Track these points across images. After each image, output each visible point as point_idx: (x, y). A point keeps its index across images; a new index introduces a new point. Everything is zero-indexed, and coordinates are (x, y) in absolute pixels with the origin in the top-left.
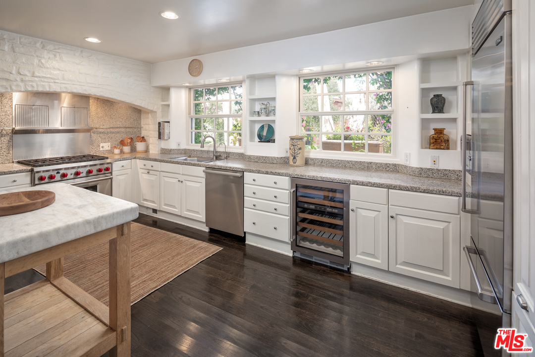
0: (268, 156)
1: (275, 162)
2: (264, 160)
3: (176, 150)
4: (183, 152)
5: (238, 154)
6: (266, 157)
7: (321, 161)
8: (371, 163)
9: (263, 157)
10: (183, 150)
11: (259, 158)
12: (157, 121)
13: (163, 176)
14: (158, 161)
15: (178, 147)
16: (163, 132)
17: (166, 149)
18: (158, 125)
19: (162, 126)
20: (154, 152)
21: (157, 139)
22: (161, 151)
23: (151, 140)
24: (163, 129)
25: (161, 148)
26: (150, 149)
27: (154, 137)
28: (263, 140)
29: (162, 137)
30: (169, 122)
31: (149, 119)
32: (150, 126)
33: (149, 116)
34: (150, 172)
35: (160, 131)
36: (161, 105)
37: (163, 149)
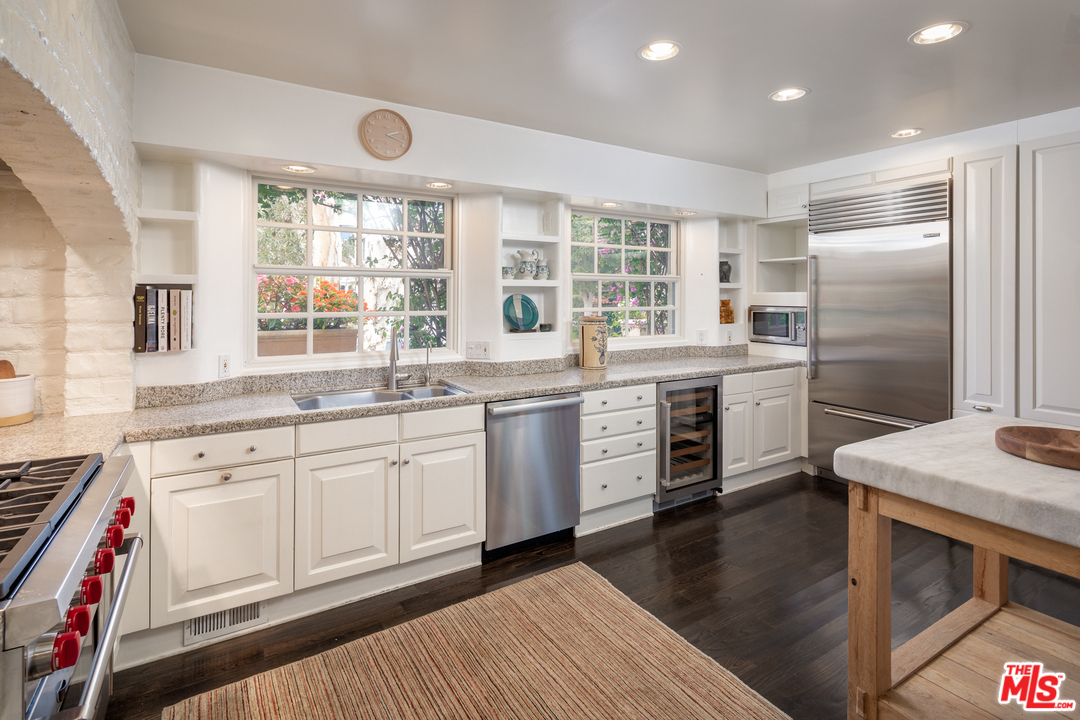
0: (547, 358)
1: (561, 367)
3: (219, 383)
4: (240, 388)
8: (665, 349)
9: (537, 362)
10: (238, 381)
11: (528, 364)
12: (130, 279)
13: (311, 470)
14: (284, 425)
15: (222, 375)
16: (169, 324)
17: (176, 388)
18: (135, 298)
19: (163, 303)
20: (106, 410)
21: (128, 354)
22: (138, 401)
23: (76, 363)
24: (175, 313)
25: (138, 388)
26: (67, 402)
27: (108, 349)
28: (522, 328)
29: (163, 342)
30: (188, 287)
31: (66, 274)
32: (69, 302)
33: (67, 258)
34: (237, 474)
35: (151, 320)
36: (137, 220)
37: (153, 388)
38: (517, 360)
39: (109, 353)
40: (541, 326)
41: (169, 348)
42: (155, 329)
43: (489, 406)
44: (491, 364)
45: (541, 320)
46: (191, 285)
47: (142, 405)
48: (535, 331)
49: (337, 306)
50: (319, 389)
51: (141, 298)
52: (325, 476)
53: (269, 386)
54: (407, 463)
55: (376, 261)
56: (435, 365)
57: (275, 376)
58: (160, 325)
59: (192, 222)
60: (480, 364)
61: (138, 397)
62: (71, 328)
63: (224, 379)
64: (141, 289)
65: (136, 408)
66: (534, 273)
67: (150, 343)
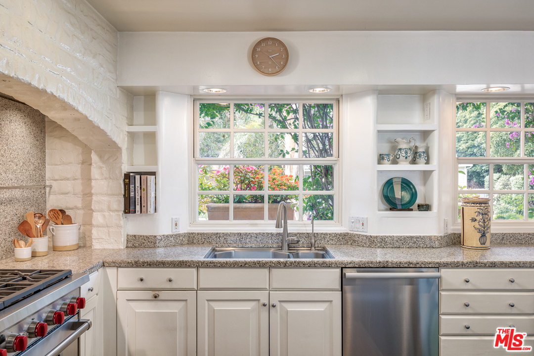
0: (422, 235)
2: (415, 243)
3: (172, 236)
4: (185, 240)
5: (336, 235)
6: (417, 238)
7: (501, 237)
9: (412, 237)
10: (184, 235)
11: (400, 239)
12: (121, 170)
13: (208, 300)
14: (189, 267)
15: (174, 231)
16: (141, 197)
17: (147, 237)
18: (124, 180)
19: (138, 184)
20: (110, 247)
21: (121, 214)
22: (127, 243)
23: (98, 218)
24: (144, 190)
25: (128, 235)
26: (93, 241)
27: (111, 211)
28: (399, 207)
29: (138, 208)
30: (153, 174)
31: (92, 167)
32: (93, 183)
33: (92, 157)
34: (163, 295)
35: (132, 194)
36: (126, 133)
37: (135, 236)
38: (391, 235)
39: (111, 213)
40: (419, 206)
41: (141, 212)
42: (134, 200)
43: (345, 270)
44: (367, 237)
45: (419, 201)
46: (155, 172)
47: (129, 245)
48: (412, 210)
49: (280, 186)
50: (235, 245)
51: (127, 181)
52: (217, 306)
53: (203, 240)
54: (274, 306)
55: (288, 153)
56: (322, 234)
57: (207, 234)
58: (137, 197)
59: (155, 132)
60: (359, 236)
61: (127, 241)
62: (94, 198)
63: (175, 233)
64: (127, 176)
65: (126, 247)
66: (410, 158)
67: (132, 208)
